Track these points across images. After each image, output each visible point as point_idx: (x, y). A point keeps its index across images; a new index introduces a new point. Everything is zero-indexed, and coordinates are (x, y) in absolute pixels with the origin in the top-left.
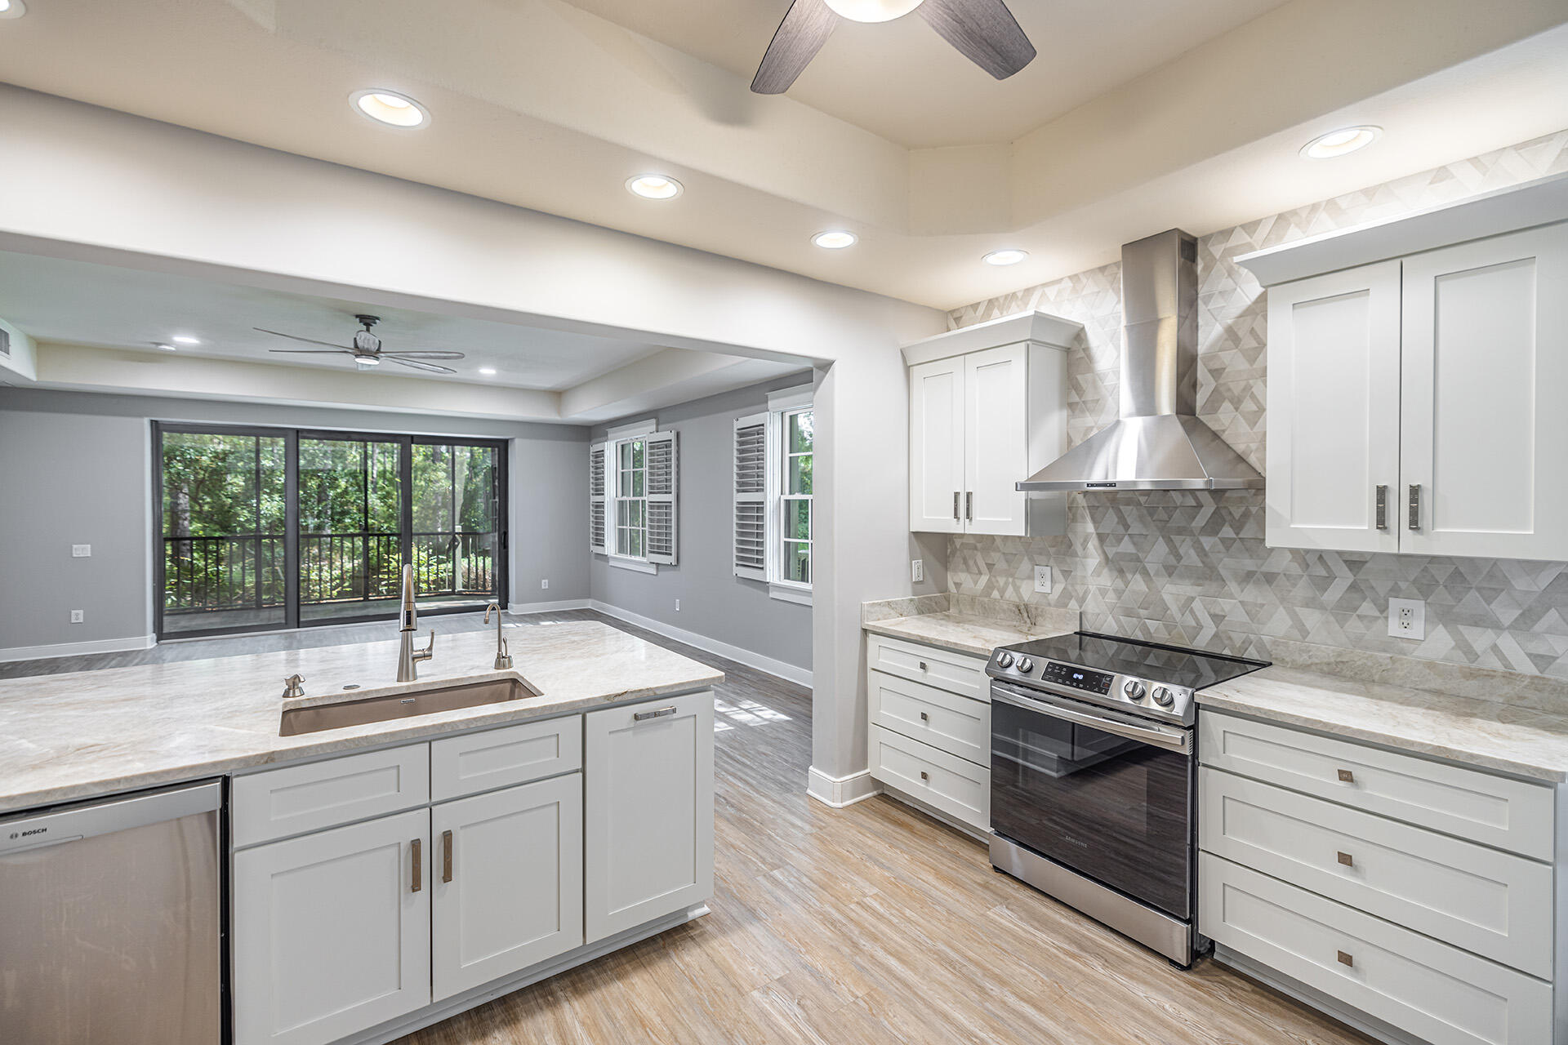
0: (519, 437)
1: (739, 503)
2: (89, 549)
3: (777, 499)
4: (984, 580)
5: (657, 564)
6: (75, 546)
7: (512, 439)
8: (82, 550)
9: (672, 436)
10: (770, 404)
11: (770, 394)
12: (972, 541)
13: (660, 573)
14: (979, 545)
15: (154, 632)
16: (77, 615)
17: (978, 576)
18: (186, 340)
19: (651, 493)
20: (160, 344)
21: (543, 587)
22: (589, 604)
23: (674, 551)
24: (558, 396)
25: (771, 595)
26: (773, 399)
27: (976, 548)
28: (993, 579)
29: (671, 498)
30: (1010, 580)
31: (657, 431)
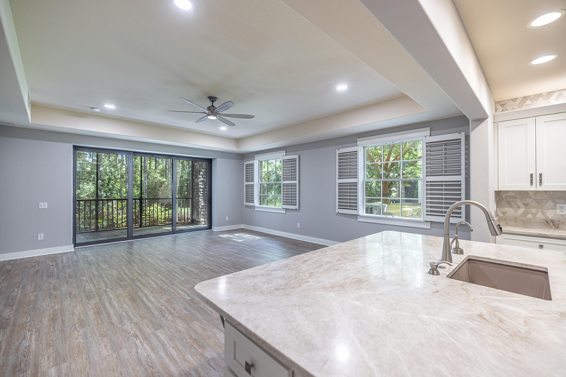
0: (219, 158)
1: (339, 183)
2: (47, 204)
3: (362, 181)
4: (521, 211)
5: (286, 209)
6: (40, 203)
7: (215, 159)
8: (43, 205)
9: (297, 157)
10: (358, 143)
11: (358, 139)
12: (514, 194)
13: (286, 213)
14: (518, 196)
15: (73, 243)
16: (41, 236)
17: (518, 209)
18: (110, 107)
19: (283, 180)
20: (94, 108)
21: (226, 220)
22: (242, 226)
23: (297, 203)
24: (238, 141)
25: (359, 220)
26: (359, 141)
27: (516, 198)
28: (528, 210)
29: (297, 182)
30: (540, 210)
31: (286, 156)
